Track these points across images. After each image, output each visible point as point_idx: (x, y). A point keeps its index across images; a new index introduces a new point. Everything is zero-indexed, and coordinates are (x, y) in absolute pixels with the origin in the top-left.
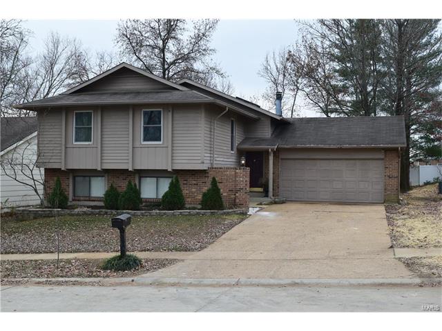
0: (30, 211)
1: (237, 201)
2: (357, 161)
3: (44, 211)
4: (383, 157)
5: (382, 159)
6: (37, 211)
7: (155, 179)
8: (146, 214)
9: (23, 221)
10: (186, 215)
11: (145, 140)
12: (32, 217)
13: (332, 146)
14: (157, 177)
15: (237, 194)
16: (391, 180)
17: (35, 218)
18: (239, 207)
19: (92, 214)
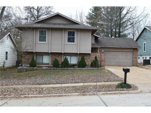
0: (24, 68)
1: (102, 65)
2: (124, 52)
3: (30, 68)
4: (132, 51)
5: (133, 52)
6: (27, 68)
7: (70, 56)
8: (75, 69)
9: (21, 72)
10: (90, 70)
11: (68, 42)
12: (25, 71)
13: (118, 47)
14: (71, 56)
15: (102, 62)
16: (135, 58)
17: (26, 71)
18: (103, 67)
19: (48, 69)
